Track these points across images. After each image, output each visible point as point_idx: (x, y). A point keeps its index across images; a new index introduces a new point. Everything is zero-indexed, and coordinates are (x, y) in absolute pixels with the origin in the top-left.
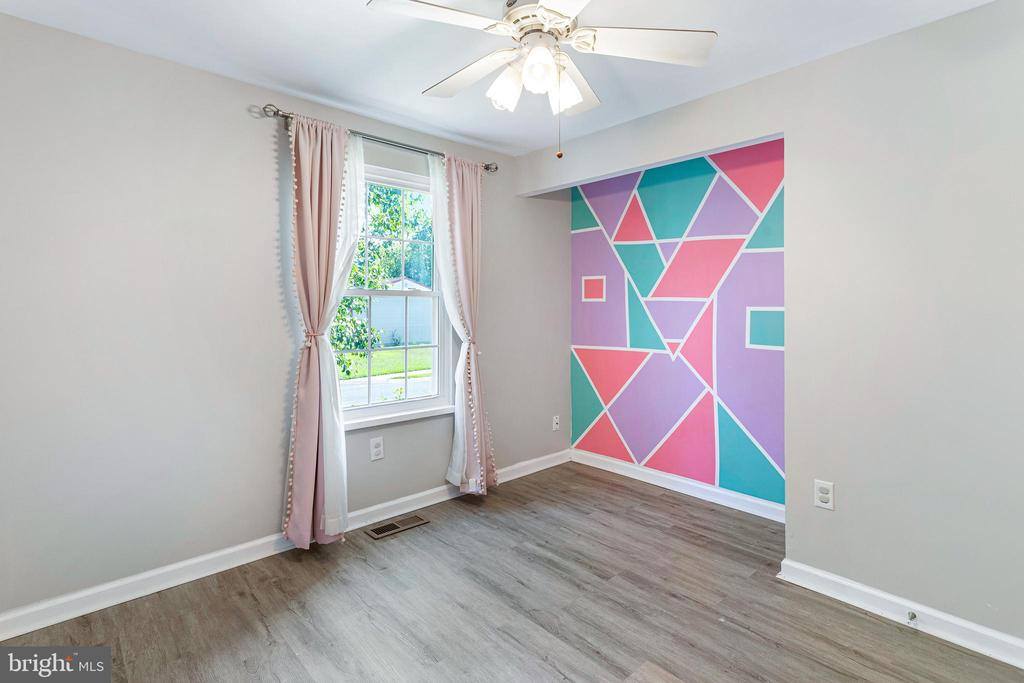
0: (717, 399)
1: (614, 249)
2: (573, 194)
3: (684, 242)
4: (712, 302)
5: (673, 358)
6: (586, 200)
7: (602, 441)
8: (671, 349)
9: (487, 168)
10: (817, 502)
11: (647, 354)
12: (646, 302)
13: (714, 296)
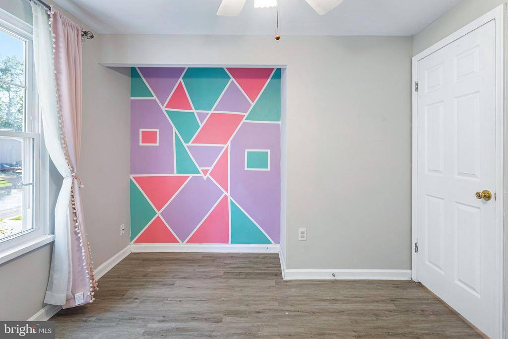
0: (230, 198)
1: (165, 113)
2: (133, 72)
3: (212, 114)
4: (228, 147)
5: (205, 178)
6: (144, 79)
7: (157, 234)
8: (204, 173)
9: (85, 33)
10: (300, 239)
11: (188, 177)
12: (188, 146)
13: (229, 143)
